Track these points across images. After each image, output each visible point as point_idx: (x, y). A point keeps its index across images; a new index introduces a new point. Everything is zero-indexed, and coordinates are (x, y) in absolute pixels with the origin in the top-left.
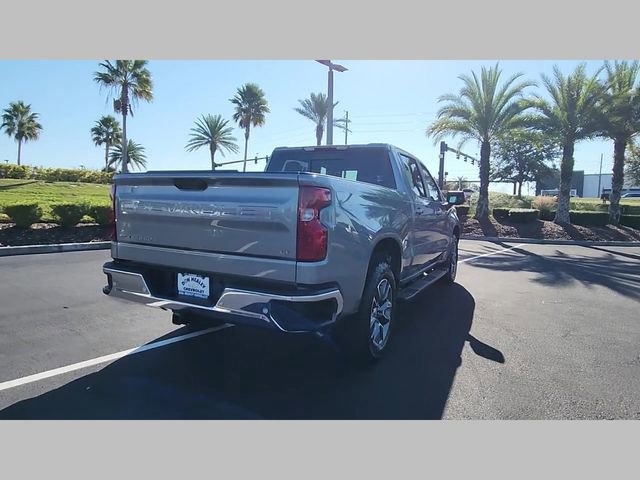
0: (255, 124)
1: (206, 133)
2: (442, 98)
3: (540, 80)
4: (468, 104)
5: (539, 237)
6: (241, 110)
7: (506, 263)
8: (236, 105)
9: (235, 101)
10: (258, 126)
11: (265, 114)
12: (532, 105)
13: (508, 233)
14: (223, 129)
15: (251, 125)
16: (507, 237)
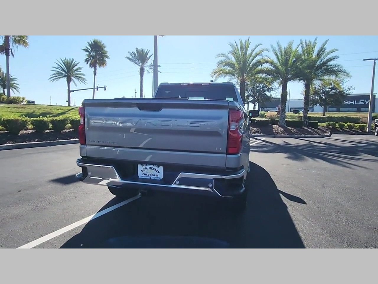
0: (100, 66)
1: (63, 70)
2: (219, 56)
4: (233, 60)
5: (272, 134)
6: (90, 56)
7: (265, 149)
8: (87, 53)
9: (86, 50)
10: (102, 67)
11: (106, 59)
12: (267, 62)
13: (256, 132)
14: (75, 68)
15: (98, 66)
16: (256, 134)
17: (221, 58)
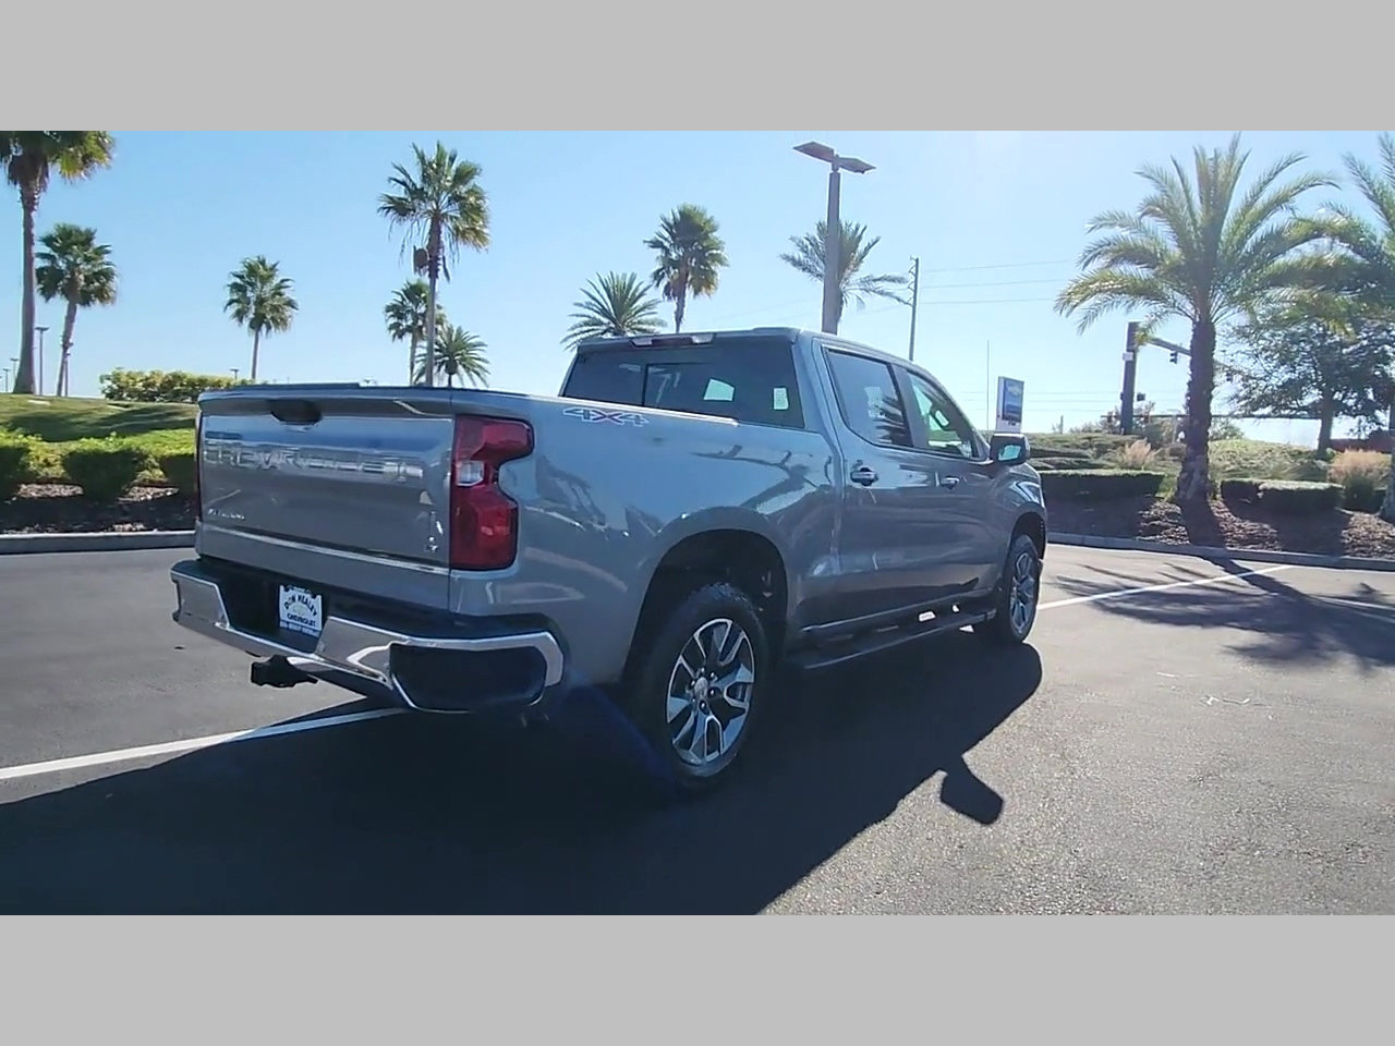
0: (697, 292)
1: (604, 312)
2: (1100, 223)
3: (1344, 172)
4: (1162, 234)
6: (669, 262)
8: (658, 252)
9: (656, 244)
10: (703, 295)
11: (717, 268)
12: (1316, 231)
13: (1252, 539)
14: (640, 303)
15: (689, 292)
16: (1248, 548)
17: (1107, 233)
